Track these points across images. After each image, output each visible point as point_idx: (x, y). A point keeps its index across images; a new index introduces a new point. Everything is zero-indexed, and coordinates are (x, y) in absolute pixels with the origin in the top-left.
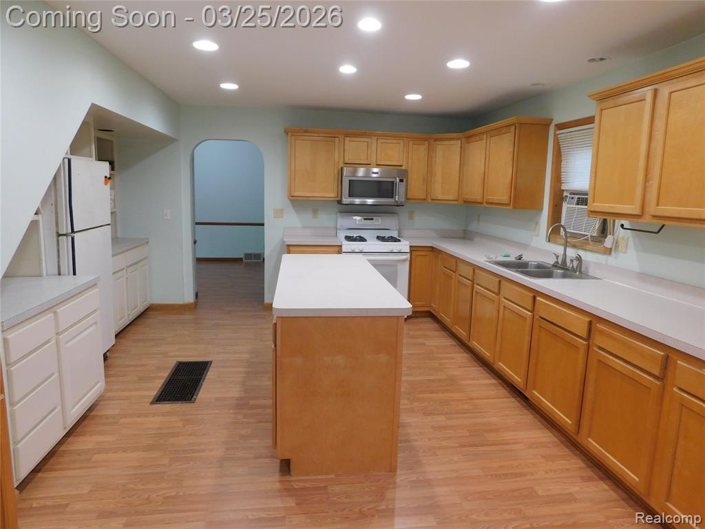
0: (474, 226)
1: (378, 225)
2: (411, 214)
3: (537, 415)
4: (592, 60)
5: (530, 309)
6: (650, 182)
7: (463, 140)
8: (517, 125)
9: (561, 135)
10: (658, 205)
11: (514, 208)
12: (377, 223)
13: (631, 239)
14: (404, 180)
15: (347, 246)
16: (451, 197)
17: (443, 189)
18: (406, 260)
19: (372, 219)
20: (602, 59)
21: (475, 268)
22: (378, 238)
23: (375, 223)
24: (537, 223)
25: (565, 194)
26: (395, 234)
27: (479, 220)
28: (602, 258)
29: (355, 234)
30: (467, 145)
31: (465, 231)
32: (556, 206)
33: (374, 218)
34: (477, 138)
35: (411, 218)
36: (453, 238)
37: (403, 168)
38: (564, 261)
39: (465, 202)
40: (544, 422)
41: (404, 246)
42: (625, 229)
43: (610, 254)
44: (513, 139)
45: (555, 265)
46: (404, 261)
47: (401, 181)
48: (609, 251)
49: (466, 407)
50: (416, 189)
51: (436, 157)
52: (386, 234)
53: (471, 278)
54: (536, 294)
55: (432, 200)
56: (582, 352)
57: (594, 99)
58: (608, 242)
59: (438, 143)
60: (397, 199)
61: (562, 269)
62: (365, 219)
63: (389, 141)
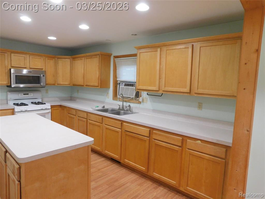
0: (75, 95)
1: (32, 97)
2: (47, 90)
3: (126, 169)
4: (133, 35)
5: (120, 128)
6: (161, 79)
7: (71, 59)
8: (100, 55)
9: (116, 60)
10: (165, 87)
11: (100, 88)
12: (31, 96)
13: (148, 98)
14: (45, 75)
15: (17, 109)
16: (67, 83)
17: (63, 79)
18: (50, 112)
19: (28, 94)
20: (136, 35)
21: (87, 113)
22: (32, 103)
23: (29, 96)
24: (108, 93)
25: (118, 82)
26: (40, 101)
27: (78, 92)
28: (137, 105)
29: (19, 102)
30: (73, 61)
31: (71, 97)
32: (116, 86)
33: (29, 94)
34: (79, 59)
35: (47, 92)
36: (66, 100)
37: (43, 70)
38: (123, 107)
39: (73, 85)
40: (130, 170)
41: (48, 106)
42: (148, 95)
43: (141, 104)
44: (99, 60)
45: (119, 109)
46: (48, 113)
47: (43, 76)
48: (140, 103)
49: (100, 174)
50: (50, 79)
51: (58, 66)
52: (37, 101)
53: (86, 118)
54: (122, 122)
55: (58, 84)
56: (147, 142)
57: (136, 49)
58: (140, 99)
59: (59, 59)
60: (42, 84)
61: (123, 110)
62: (24, 94)
63: (36, 57)
